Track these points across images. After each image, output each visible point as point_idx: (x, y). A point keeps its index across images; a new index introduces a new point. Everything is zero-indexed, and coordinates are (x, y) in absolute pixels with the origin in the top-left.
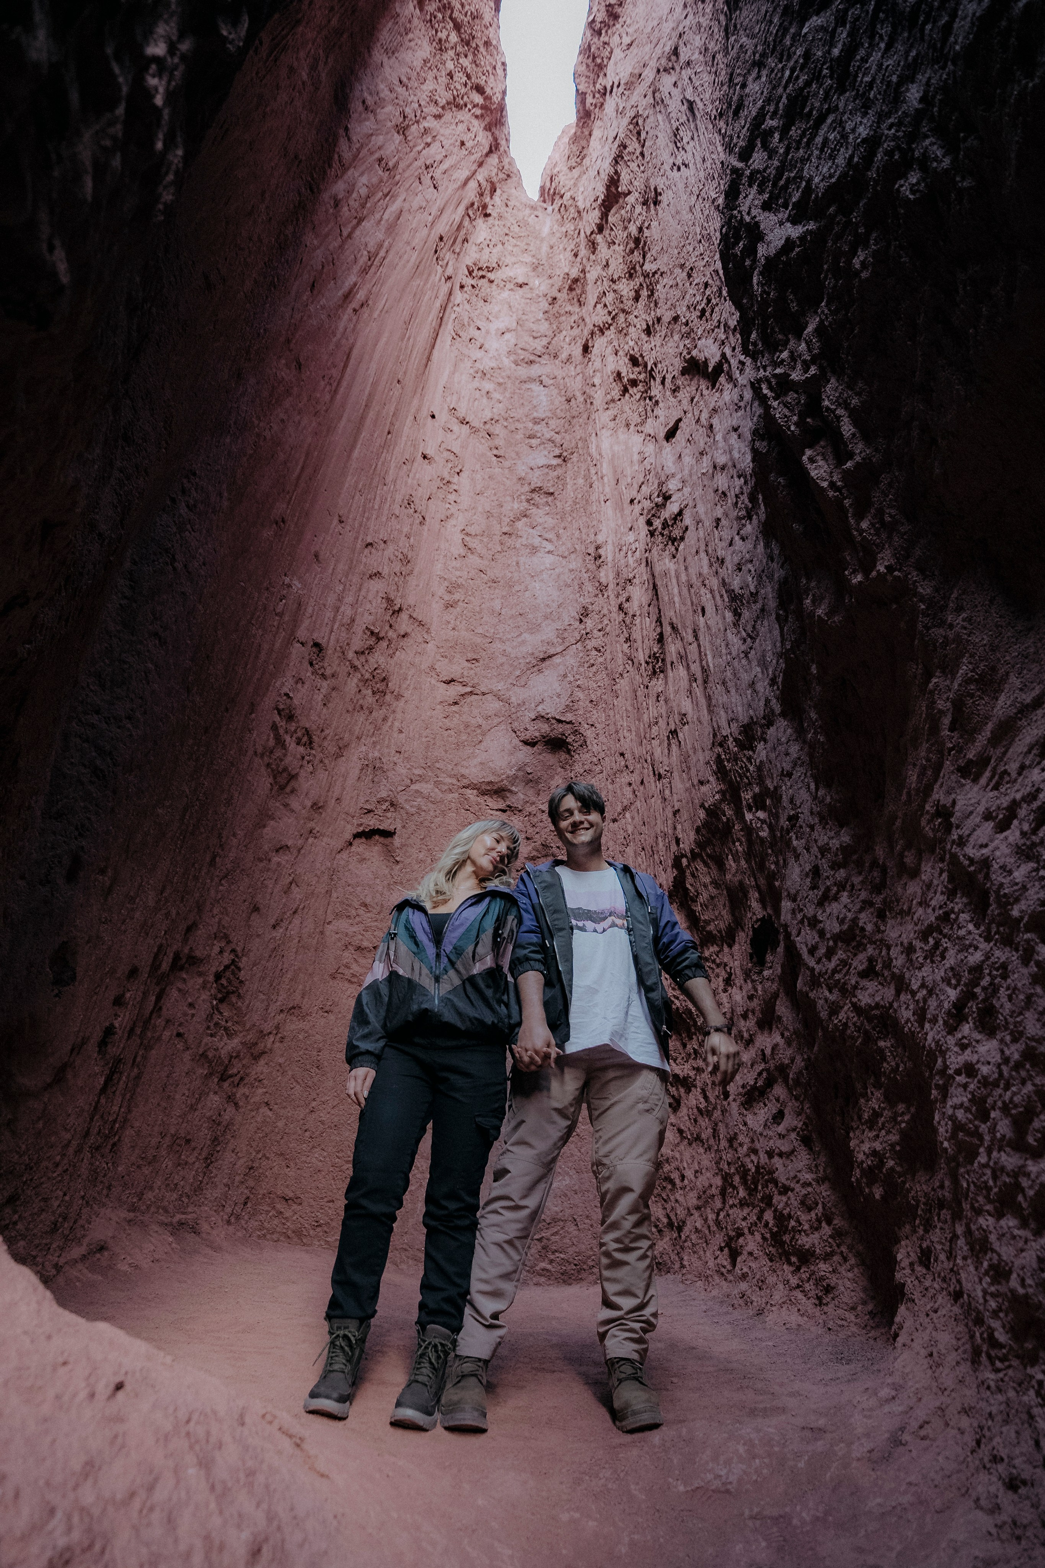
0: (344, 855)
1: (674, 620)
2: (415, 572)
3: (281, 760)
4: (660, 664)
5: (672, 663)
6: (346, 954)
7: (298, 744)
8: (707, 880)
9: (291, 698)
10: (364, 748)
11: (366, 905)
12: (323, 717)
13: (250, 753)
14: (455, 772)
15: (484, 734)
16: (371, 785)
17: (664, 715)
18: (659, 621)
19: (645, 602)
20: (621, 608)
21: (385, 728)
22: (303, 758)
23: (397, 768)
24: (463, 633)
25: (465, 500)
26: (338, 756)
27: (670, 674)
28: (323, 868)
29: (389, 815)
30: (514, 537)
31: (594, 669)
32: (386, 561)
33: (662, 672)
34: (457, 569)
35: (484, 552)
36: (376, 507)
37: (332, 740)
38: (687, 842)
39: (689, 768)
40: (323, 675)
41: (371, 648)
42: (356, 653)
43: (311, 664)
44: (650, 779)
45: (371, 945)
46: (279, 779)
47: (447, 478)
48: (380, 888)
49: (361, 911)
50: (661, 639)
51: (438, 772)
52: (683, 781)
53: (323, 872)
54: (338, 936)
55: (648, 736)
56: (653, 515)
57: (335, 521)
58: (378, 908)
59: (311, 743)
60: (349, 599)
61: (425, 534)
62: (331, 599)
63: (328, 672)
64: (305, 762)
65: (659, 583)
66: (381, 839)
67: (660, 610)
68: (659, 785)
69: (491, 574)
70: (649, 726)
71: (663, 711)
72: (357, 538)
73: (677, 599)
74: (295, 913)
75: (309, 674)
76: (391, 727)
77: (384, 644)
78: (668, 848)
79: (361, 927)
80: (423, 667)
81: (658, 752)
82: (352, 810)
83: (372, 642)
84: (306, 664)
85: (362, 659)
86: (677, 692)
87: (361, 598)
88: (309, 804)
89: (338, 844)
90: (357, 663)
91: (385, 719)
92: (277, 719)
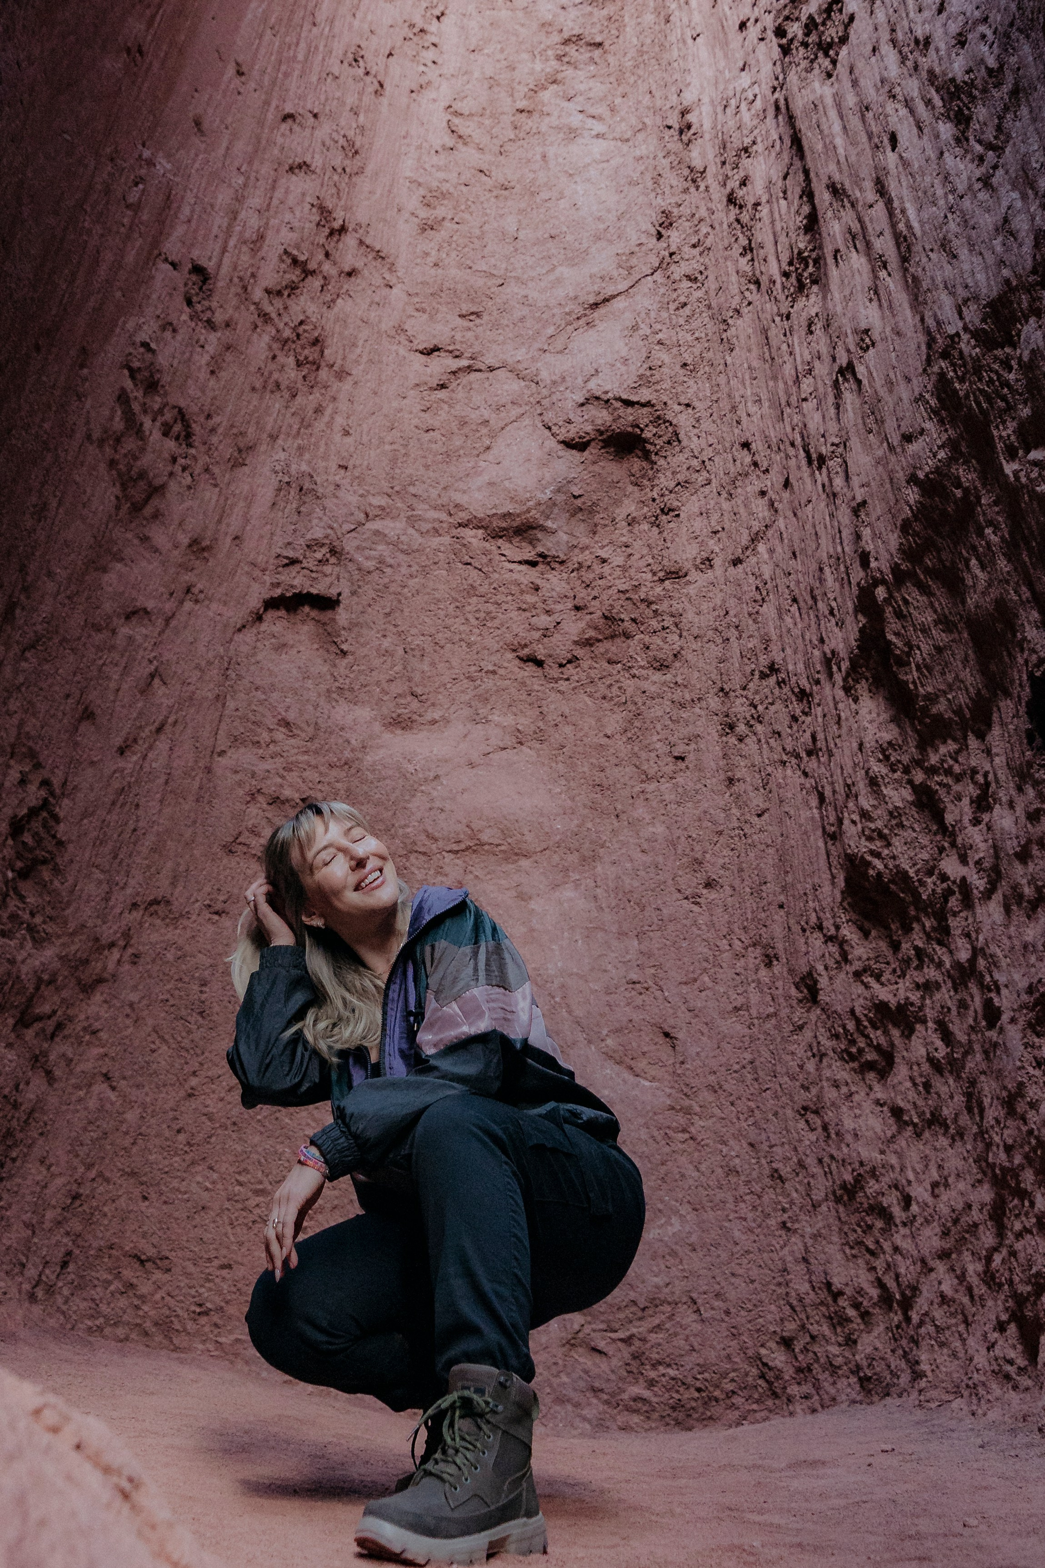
0: (249, 636)
1: (837, 177)
2: (370, 168)
3: (136, 458)
4: (811, 269)
5: (837, 251)
6: (253, 810)
7: (166, 434)
8: (928, 617)
9: (153, 351)
10: (282, 456)
11: (287, 724)
12: (210, 394)
13: (79, 436)
14: (444, 500)
15: (493, 436)
16: (295, 517)
17: (824, 350)
18: (808, 194)
19: (776, 174)
20: (731, 200)
21: (320, 425)
22: (174, 460)
23: (341, 493)
24: (453, 272)
25: (451, 60)
26: (237, 463)
27: (834, 273)
28: (211, 655)
29: (328, 569)
30: (536, 116)
31: (687, 311)
32: (318, 147)
33: (815, 282)
34: (439, 169)
35: (485, 140)
36: (300, 57)
37: (225, 435)
38: (884, 556)
39: (880, 422)
40: (209, 322)
41: (293, 288)
42: (268, 291)
43: (189, 303)
44: (802, 474)
45: (296, 796)
46: (132, 492)
47: (420, 24)
48: (313, 696)
49: (280, 734)
50: (812, 224)
51: (414, 501)
52: (868, 448)
53: (210, 663)
54: (238, 777)
55: (794, 400)
56: (787, 18)
57: (231, 71)
58: (311, 730)
59: (189, 435)
60: (256, 200)
61: (384, 109)
62: (224, 197)
63: (219, 317)
64: (177, 469)
65: (802, 124)
66: (314, 613)
67: (806, 172)
68: (821, 477)
69: (499, 176)
70: (797, 381)
71: (823, 348)
72: (267, 103)
73: (839, 141)
74: (159, 730)
75: (184, 317)
76: (330, 424)
77: (315, 283)
78: (845, 581)
79: (279, 762)
80: (383, 327)
81: (815, 421)
82: (260, 559)
83: (294, 275)
84: (179, 300)
85: (278, 303)
86: (847, 299)
87: (275, 202)
88: (184, 540)
89: (236, 615)
90: (269, 309)
91: (318, 410)
92: (128, 384)
